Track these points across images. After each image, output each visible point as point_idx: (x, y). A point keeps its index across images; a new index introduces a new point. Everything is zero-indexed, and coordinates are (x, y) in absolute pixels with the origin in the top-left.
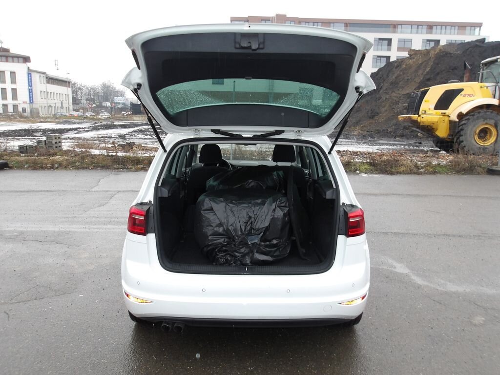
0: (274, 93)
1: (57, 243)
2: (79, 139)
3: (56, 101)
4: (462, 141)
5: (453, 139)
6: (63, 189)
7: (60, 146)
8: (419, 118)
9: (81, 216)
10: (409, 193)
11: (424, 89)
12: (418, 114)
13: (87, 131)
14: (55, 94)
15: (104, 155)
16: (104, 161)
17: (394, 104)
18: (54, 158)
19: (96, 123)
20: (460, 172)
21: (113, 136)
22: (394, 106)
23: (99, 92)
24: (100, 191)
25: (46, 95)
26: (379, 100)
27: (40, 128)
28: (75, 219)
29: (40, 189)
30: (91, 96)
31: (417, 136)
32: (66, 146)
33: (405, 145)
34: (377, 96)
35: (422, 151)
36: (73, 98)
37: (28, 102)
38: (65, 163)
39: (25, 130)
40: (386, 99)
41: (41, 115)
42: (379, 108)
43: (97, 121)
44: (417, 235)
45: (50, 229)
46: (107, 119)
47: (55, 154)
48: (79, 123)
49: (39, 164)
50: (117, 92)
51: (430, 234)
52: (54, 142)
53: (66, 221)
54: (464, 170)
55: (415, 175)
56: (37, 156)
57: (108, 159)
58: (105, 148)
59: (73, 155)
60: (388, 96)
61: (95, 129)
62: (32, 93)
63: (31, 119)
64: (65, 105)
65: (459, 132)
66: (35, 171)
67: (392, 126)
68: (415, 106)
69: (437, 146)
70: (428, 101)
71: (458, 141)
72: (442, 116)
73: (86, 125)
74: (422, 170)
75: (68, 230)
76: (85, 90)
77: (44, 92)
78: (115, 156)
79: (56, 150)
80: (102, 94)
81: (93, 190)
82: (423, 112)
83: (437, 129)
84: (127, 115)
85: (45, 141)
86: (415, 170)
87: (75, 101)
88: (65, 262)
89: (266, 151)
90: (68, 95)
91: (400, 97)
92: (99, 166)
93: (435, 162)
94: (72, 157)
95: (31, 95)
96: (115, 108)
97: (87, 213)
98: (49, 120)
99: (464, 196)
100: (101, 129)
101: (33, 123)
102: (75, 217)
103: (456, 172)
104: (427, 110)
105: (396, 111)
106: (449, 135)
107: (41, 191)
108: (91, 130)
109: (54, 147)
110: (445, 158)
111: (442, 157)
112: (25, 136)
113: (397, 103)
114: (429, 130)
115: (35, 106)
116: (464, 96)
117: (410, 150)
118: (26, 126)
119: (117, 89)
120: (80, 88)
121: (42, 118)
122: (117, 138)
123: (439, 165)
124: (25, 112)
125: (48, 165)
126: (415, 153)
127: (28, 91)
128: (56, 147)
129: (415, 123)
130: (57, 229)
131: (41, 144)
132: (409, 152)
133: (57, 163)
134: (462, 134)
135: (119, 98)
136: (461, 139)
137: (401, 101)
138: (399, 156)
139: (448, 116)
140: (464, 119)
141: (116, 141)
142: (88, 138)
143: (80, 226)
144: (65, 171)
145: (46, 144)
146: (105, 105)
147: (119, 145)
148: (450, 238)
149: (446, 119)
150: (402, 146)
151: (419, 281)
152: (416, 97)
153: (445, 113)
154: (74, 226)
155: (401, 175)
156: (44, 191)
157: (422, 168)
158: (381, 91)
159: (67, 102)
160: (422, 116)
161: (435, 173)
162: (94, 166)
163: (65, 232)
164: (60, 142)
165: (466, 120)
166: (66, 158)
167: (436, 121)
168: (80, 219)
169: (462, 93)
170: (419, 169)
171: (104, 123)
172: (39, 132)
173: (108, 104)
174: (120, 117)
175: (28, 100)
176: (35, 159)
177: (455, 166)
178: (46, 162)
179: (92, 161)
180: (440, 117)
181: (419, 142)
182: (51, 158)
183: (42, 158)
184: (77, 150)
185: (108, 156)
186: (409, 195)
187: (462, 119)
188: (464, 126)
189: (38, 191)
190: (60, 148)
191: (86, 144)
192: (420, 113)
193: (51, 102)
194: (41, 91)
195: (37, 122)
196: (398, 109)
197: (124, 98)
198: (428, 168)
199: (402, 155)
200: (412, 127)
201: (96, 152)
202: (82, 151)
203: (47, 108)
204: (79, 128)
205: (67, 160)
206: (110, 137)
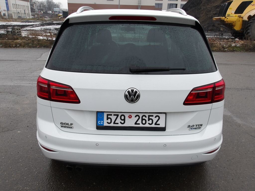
0: (141, 6)
1: (11, 93)
2: (33, 30)
3: (21, 10)
4: (249, 33)
5: (244, 31)
6: (20, 59)
7: (20, 34)
8: (226, 19)
9: (28, 76)
10: (221, 63)
11: (229, 1)
12: (225, 17)
13: (38, 26)
14: (21, 6)
15: (45, 40)
16: (45, 43)
17: (208, 12)
18: (16, 41)
19: (43, 22)
20: (247, 51)
21: (52, 29)
22: (208, 13)
23: (45, 5)
24: (42, 61)
25: (16, 7)
26: (200, 9)
27: (12, 24)
28: (25, 78)
29: (7, 59)
30: (41, 8)
31: (220, 30)
32: (24, 34)
33: (214, 35)
34: (199, 7)
35: (225, 38)
36: (31, 8)
37: (6, 10)
38: (23, 44)
39: (4, 25)
40: (204, 9)
41: (14, 17)
42: (199, 14)
43: (44, 21)
44: (230, 89)
45: (9, 84)
46: (50, 20)
47: (17, 39)
48: (34, 22)
49: (8, 44)
50: (55, 5)
51: (238, 89)
52: (17, 31)
53: (19, 79)
54: (250, 49)
55: (222, 52)
56: (7, 40)
57: (47, 42)
58: (46, 36)
59: (27, 39)
60: (205, 7)
61: (43, 25)
62: (8, 5)
63: (8, 19)
64: (27, 12)
65: (248, 27)
66: (6, 48)
67: (206, 25)
68: (223, 12)
69: (233, 36)
70: (231, 9)
71: (247, 32)
72: (238, 18)
73: (38, 23)
74: (226, 49)
75: (19, 85)
76: (38, 4)
77: (15, 4)
78: (51, 40)
79: (18, 36)
80: (47, 7)
81: (38, 60)
82: (228, 15)
83: (235, 26)
84: (60, 18)
85: (11, 31)
86: (222, 49)
87: (32, 10)
88: (13, 106)
89: (137, 38)
90: (28, 6)
91: (212, 8)
92: (42, 46)
93: (233, 45)
94: (27, 40)
95: (7, 6)
96: (54, 15)
97: (32, 74)
98: (18, 20)
99: (253, 65)
100: (46, 25)
101: (9, 22)
102: (25, 76)
103: (245, 50)
104: (230, 14)
105: (209, 16)
106: (241, 29)
107: (8, 60)
108: (40, 26)
109: (17, 34)
110: (239, 43)
111: (237, 42)
112: (2, 29)
113: (210, 11)
114: (230, 26)
115: (10, 12)
116: (252, 5)
117: (218, 38)
118: (4, 23)
119: (55, 3)
120: (34, 3)
121: (14, 19)
122: (54, 30)
123: (236, 46)
124: (5, 16)
125: (13, 45)
126: (221, 39)
127: (5, 4)
128: (18, 35)
129: (223, 22)
130: (12, 84)
131: (9, 33)
132: (218, 39)
133: (18, 44)
134: (249, 28)
135: (56, 8)
136: (248, 31)
137: (212, 10)
138: (213, 41)
139: (242, 18)
140: (252, 19)
141: (53, 32)
142: (37, 30)
143: (27, 82)
144: (23, 49)
145: (12, 33)
146: (49, 12)
147: (54, 34)
148: (251, 91)
149: (241, 19)
150: (213, 36)
151: (239, 121)
152: (225, 6)
153: (240, 16)
154: (24, 82)
155: (215, 52)
156: (9, 60)
157: (226, 48)
158: (201, 4)
159: (28, 10)
160: (227, 18)
161: (233, 51)
162: (40, 46)
163: (17, 86)
164: (20, 32)
165: (252, 20)
166: (23, 41)
167: (235, 20)
168: (27, 78)
169: (252, 4)
170: (225, 49)
171: (48, 22)
172: (11, 26)
173: (51, 12)
174: (57, 19)
175: (6, 9)
176: (6, 41)
177: (245, 47)
178: (12, 43)
179: (38, 43)
180: (237, 18)
181: (222, 33)
182: (15, 41)
183: (10, 41)
184: (30, 36)
185: (47, 40)
186: (221, 64)
187: (250, 19)
188: (251, 23)
189: (6, 60)
190: (20, 36)
191: (36, 33)
192: (226, 16)
193: (19, 10)
194: (13, 4)
195: (11, 22)
196: (210, 15)
197: (59, 9)
198: (230, 48)
199: (214, 41)
200: (221, 24)
201: (41, 38)
202: (33, 37)
203: (17, 14)
204: (34, 25)
205: (24, 42)
206: (50, 30)
